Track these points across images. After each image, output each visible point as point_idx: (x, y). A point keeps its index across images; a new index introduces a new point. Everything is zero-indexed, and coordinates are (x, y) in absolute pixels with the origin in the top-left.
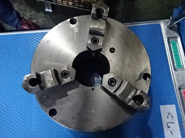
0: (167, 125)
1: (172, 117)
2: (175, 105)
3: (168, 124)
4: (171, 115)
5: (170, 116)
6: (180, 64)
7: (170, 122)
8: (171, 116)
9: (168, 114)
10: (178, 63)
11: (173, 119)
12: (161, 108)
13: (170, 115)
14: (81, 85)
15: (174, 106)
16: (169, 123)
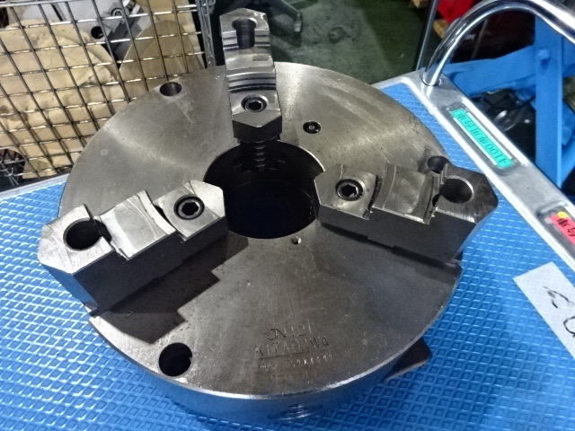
0: (567, 329)
1: (567, 299)
2: (552, 263)
3: (567, 324)
4: (562, 296)
5: (558, 300)
6: (503, 158)
7: (570, 316)
8: (563, 299)
9: (550, 293)
10: (496, 155)
11: (571, 304)
12: (520, 285)
13: (557, 296)
14: (251, 240)
15: (551, 267)
16: (570, 321)
